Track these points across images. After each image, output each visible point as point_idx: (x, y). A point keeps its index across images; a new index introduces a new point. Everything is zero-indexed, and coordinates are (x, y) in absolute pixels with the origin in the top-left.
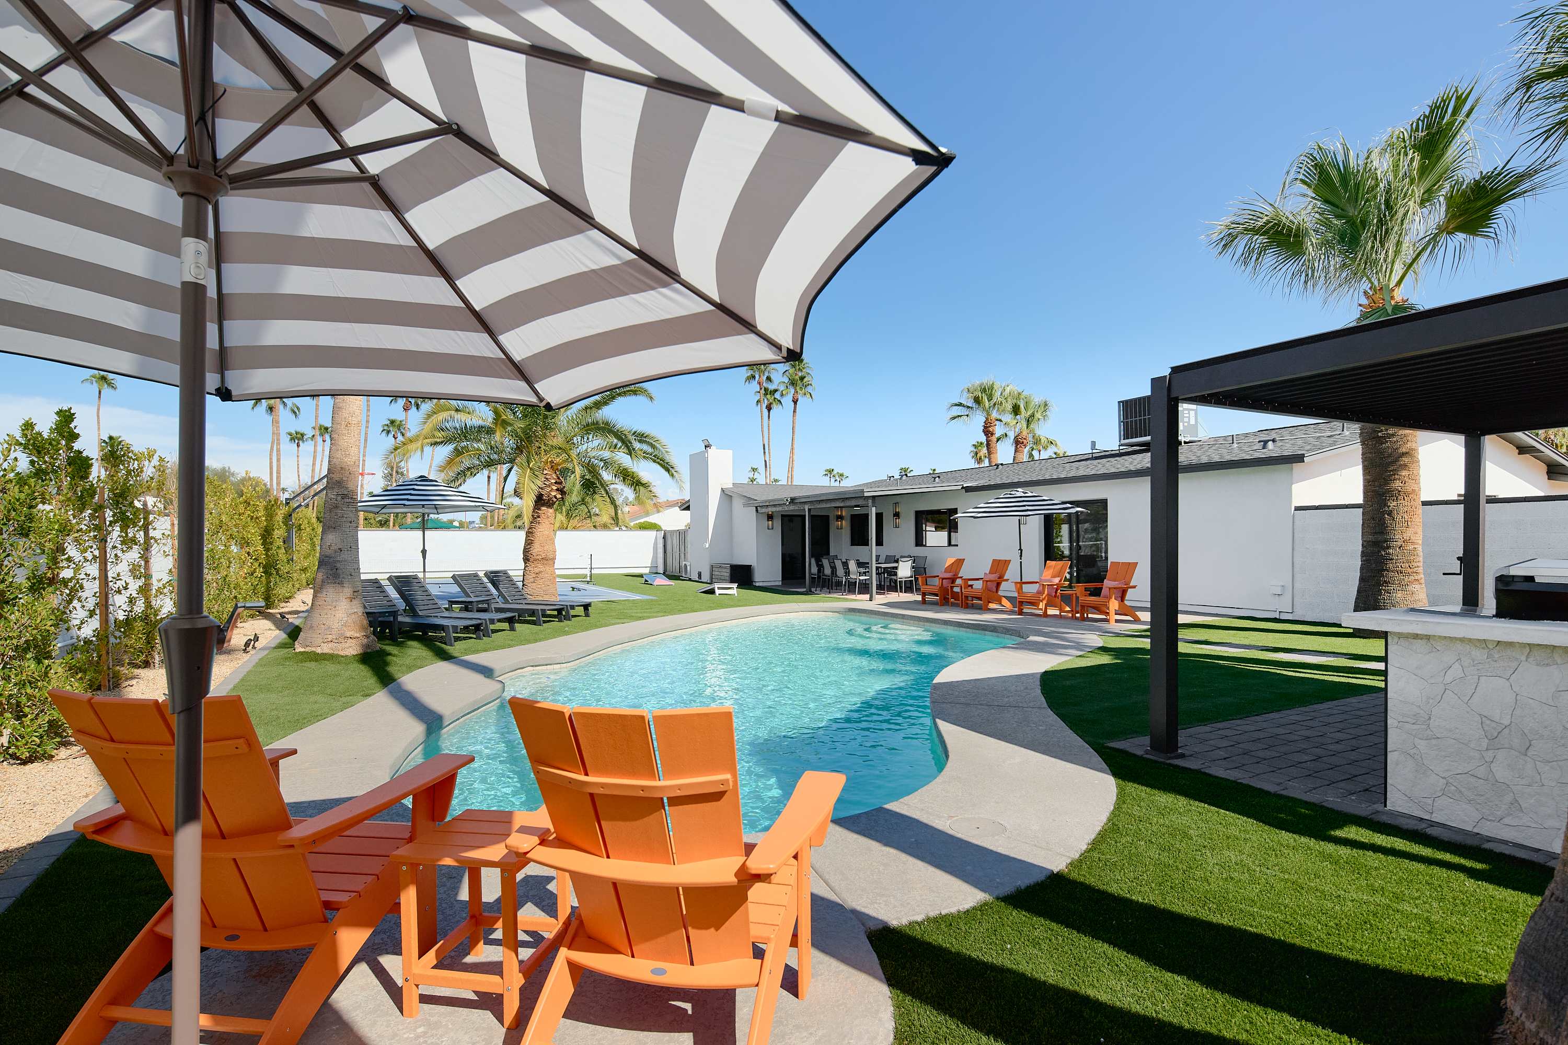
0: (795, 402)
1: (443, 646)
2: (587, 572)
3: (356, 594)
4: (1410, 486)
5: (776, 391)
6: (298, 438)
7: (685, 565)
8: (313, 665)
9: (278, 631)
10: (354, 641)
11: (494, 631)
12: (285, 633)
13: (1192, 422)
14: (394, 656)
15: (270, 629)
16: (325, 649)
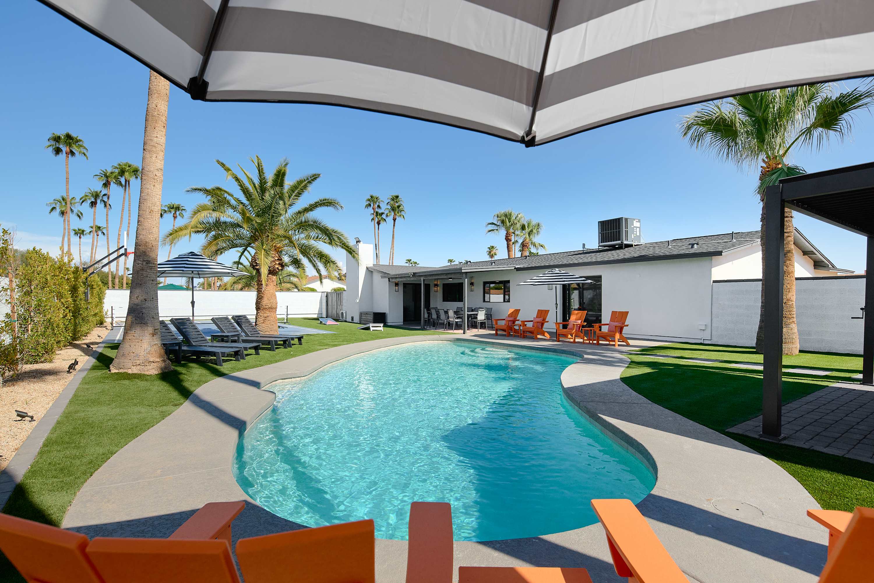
0: (394, 220)
1: (215, 366)
2: (285, 317)
3: (156, 331)
4: (790, 269)
5: (383, 213)
6: (80, 233)
7: (342, 312)
8: (126, 382)
9: (87, 357)
10: (155, 364)
11: (247, 355)
12: (94, 358)
13: (638, 234)
14: (184, 374)
15: (81, 355)
16: (135, 370)
